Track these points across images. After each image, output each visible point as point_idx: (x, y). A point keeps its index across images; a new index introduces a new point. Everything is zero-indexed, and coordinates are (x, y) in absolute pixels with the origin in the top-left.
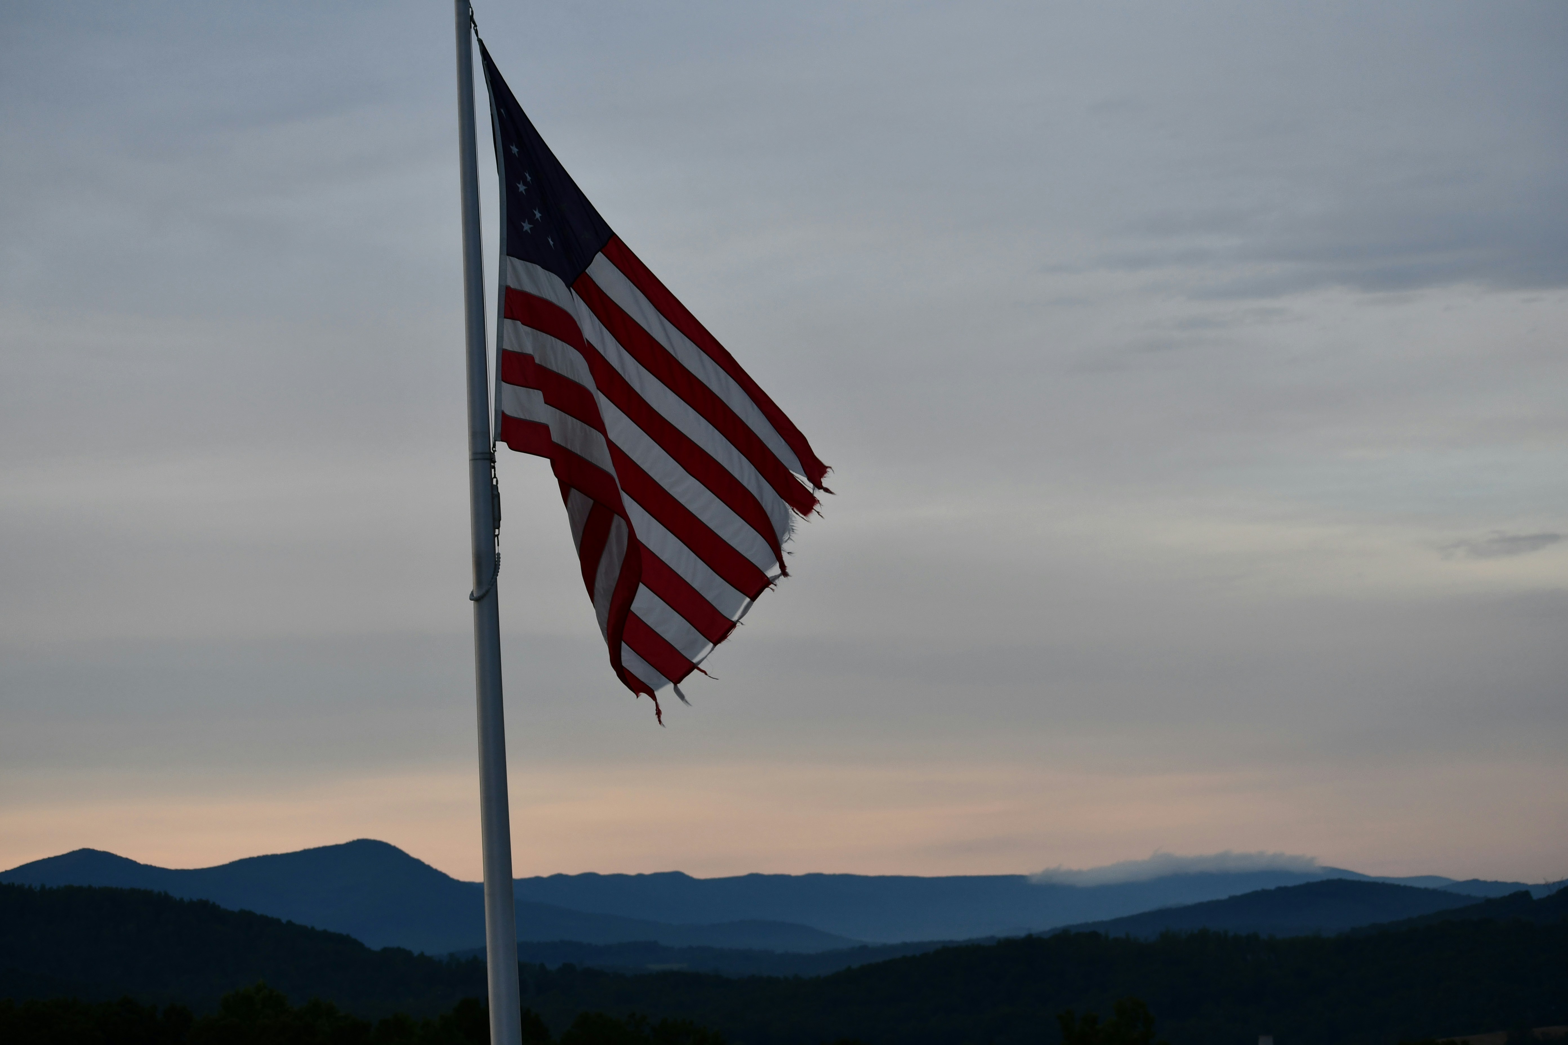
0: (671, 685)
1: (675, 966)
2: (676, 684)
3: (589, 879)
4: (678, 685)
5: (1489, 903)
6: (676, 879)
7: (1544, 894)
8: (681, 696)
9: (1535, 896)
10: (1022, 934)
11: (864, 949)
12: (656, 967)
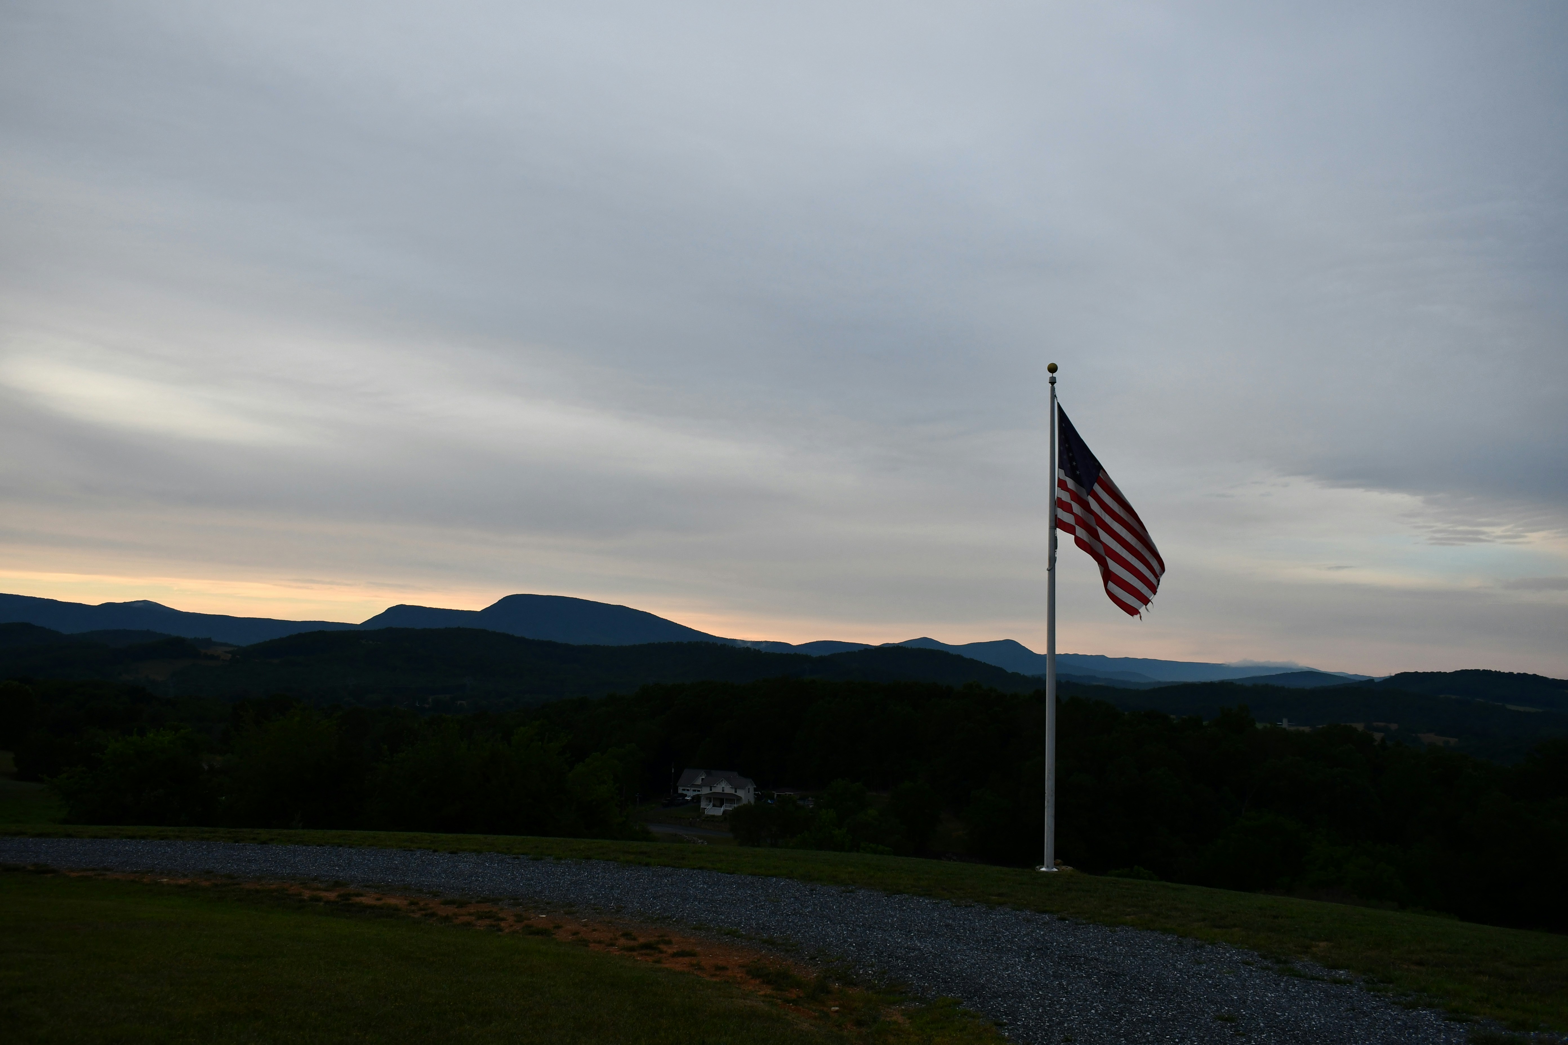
0: (1144, 606)
1: (1101, 684)
2: (1146, 605)
3: (1076, 656)
4: (1147, 606)
5: (1361, 682)
6: (1102, 658)
7: (1379, 680)
8: (1147, 610)
9: (1376, 681)
10: (1209, 681)
11: (1159, 682)
12: (1095, 683)
